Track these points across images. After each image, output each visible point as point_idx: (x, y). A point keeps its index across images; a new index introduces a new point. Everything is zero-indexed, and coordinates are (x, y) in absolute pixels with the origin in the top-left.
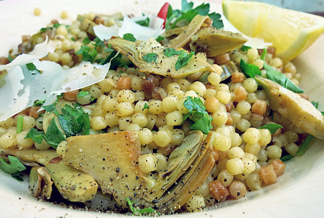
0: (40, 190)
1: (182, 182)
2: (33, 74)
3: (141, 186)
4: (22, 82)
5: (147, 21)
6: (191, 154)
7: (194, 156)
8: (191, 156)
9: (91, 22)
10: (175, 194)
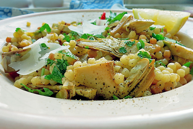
0: (68, 95)
1: (138, 87)
2: (45, 49)
3: (117, 91)
4: (40, 53)
5: (95, 23)
6: (142, 72)
7: (144, 73)
8: (143, 73)
9: (64, 25)
10: (134, 93)
